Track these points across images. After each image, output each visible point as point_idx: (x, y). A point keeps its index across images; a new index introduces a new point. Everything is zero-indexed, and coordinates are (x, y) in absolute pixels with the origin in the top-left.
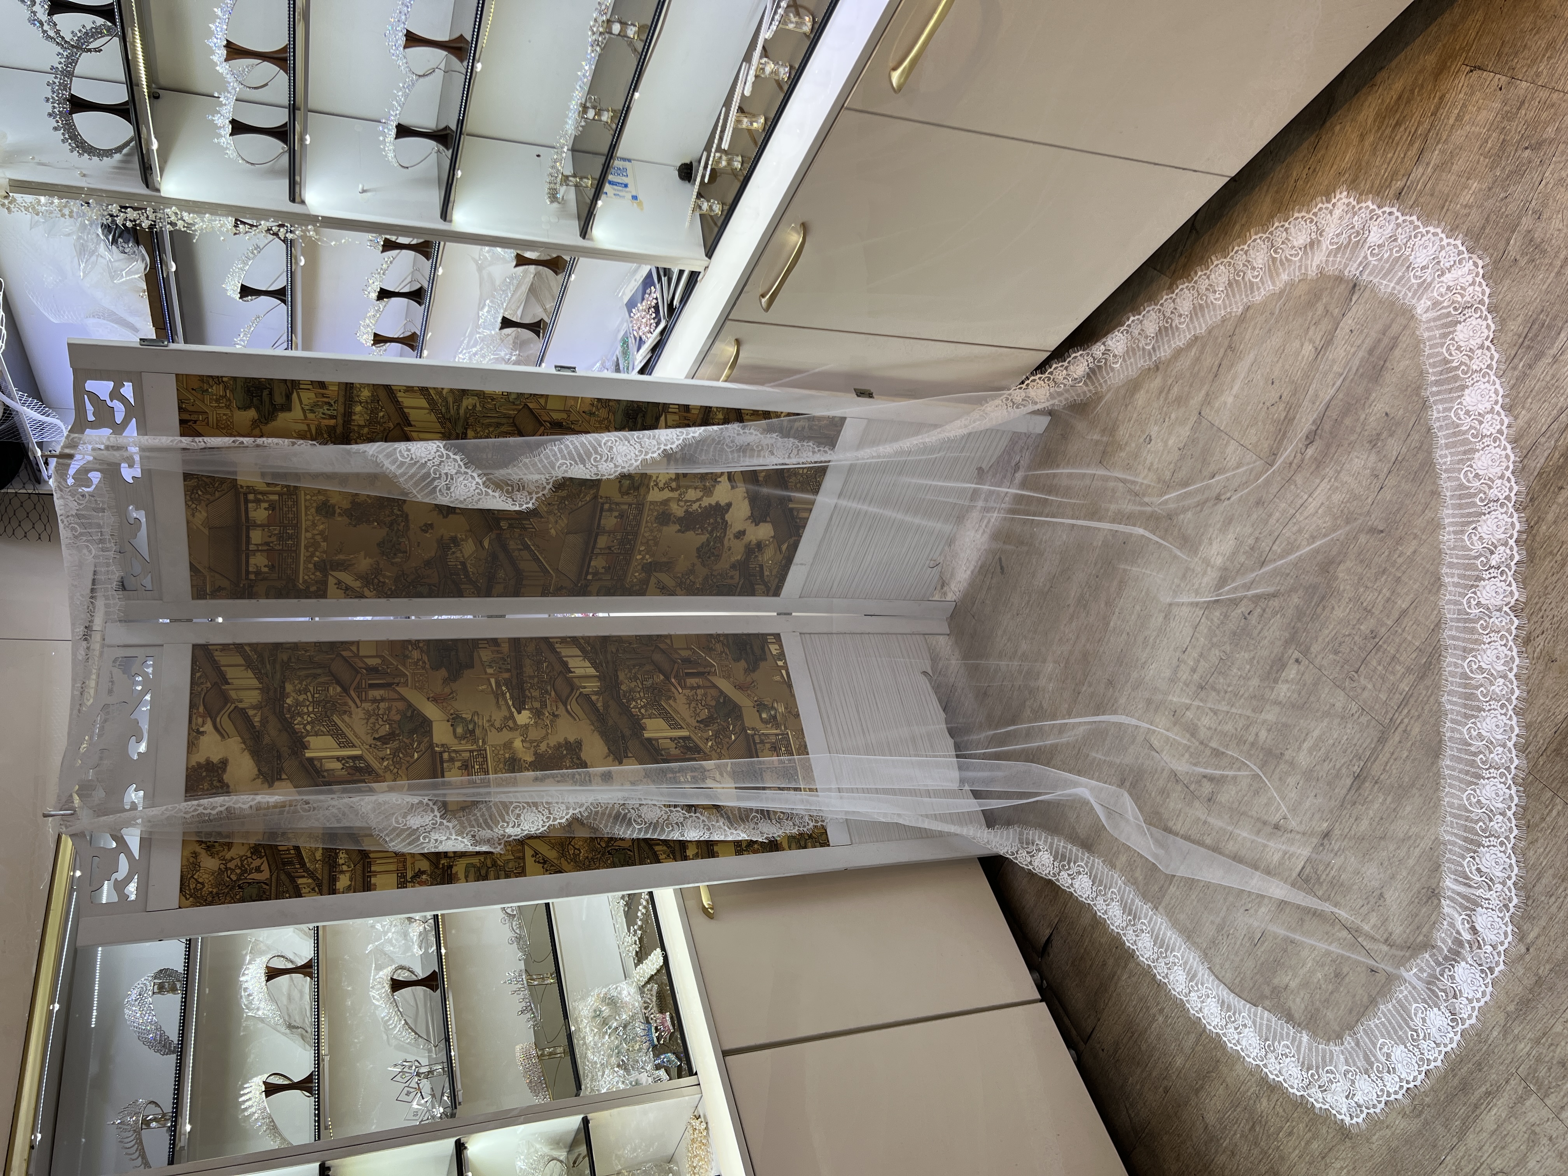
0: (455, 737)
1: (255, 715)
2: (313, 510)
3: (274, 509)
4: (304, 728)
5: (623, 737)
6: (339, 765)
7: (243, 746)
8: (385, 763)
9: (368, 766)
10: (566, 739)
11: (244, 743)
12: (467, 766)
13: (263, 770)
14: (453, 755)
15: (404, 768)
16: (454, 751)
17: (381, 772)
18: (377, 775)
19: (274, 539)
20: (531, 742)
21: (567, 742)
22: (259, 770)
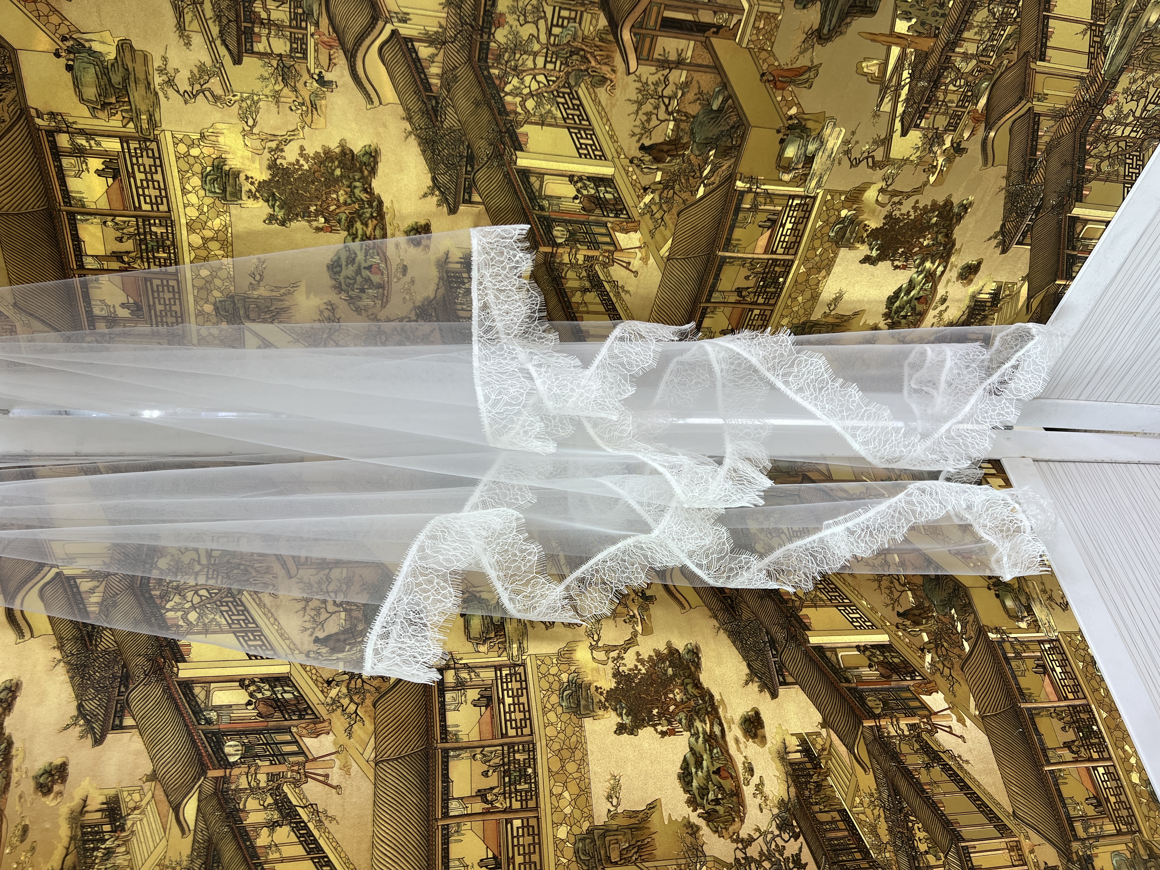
0: (469, 638)
1: (92, 591)
2: (196, 181)
3: (116, 175)
4: (184, 618)
5: (773, 643)
6: (239, 697)
7: (58, 655)
8: (333, 693)
9: (300, 698)
10: (669, 645)
11: (60, 647)
12: (489, 699)
13: (87, 706)
14: (464, 675)
15: (369, 702)
16: (466, 666)
17: (322, 711)
18: (317, 719)
19: (129, 245)
20: (608, 649)
21: (672, 652)
22: (80, 707)
